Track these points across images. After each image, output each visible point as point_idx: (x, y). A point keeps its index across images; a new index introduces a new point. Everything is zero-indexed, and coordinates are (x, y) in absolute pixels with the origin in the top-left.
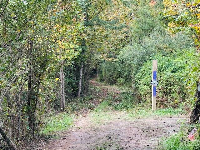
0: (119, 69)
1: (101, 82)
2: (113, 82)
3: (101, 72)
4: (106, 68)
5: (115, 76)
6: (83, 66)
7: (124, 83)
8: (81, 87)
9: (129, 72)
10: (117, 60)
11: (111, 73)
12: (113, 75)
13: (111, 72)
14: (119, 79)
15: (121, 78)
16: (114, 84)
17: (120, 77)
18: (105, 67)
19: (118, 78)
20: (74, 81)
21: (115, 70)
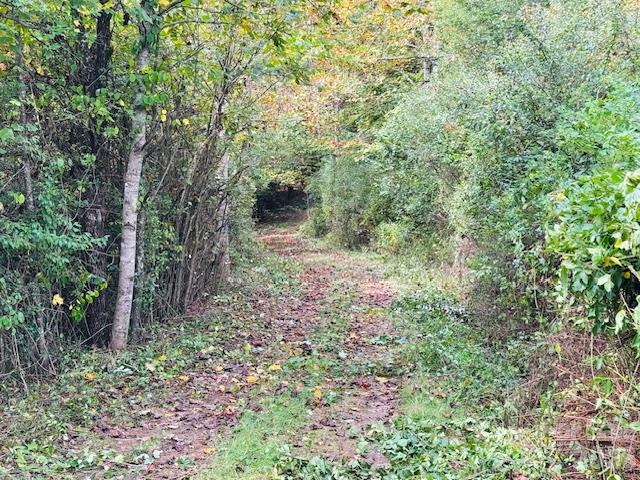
0: (386, 186)
1: (317, 236)
2: (360, 240)
3: (319, 199)
4: (333, 183)
5: (367, 213)
6: (141, 139)
7: (405, 246)
8: (135, 280)
9: (429, 195)
10: (378, 147)
11: (352, 204)
12: (361, 211)
13: (352, 200)
14: (383, 225)
15: (394, 220)
16: (364, 248)
17: (389, 217)
18: (329, 180)
19: (378, 222)
20: (61, 240)
21: (367, 192)
